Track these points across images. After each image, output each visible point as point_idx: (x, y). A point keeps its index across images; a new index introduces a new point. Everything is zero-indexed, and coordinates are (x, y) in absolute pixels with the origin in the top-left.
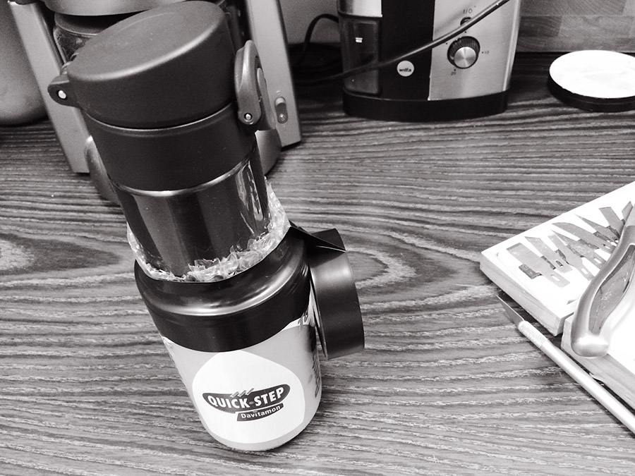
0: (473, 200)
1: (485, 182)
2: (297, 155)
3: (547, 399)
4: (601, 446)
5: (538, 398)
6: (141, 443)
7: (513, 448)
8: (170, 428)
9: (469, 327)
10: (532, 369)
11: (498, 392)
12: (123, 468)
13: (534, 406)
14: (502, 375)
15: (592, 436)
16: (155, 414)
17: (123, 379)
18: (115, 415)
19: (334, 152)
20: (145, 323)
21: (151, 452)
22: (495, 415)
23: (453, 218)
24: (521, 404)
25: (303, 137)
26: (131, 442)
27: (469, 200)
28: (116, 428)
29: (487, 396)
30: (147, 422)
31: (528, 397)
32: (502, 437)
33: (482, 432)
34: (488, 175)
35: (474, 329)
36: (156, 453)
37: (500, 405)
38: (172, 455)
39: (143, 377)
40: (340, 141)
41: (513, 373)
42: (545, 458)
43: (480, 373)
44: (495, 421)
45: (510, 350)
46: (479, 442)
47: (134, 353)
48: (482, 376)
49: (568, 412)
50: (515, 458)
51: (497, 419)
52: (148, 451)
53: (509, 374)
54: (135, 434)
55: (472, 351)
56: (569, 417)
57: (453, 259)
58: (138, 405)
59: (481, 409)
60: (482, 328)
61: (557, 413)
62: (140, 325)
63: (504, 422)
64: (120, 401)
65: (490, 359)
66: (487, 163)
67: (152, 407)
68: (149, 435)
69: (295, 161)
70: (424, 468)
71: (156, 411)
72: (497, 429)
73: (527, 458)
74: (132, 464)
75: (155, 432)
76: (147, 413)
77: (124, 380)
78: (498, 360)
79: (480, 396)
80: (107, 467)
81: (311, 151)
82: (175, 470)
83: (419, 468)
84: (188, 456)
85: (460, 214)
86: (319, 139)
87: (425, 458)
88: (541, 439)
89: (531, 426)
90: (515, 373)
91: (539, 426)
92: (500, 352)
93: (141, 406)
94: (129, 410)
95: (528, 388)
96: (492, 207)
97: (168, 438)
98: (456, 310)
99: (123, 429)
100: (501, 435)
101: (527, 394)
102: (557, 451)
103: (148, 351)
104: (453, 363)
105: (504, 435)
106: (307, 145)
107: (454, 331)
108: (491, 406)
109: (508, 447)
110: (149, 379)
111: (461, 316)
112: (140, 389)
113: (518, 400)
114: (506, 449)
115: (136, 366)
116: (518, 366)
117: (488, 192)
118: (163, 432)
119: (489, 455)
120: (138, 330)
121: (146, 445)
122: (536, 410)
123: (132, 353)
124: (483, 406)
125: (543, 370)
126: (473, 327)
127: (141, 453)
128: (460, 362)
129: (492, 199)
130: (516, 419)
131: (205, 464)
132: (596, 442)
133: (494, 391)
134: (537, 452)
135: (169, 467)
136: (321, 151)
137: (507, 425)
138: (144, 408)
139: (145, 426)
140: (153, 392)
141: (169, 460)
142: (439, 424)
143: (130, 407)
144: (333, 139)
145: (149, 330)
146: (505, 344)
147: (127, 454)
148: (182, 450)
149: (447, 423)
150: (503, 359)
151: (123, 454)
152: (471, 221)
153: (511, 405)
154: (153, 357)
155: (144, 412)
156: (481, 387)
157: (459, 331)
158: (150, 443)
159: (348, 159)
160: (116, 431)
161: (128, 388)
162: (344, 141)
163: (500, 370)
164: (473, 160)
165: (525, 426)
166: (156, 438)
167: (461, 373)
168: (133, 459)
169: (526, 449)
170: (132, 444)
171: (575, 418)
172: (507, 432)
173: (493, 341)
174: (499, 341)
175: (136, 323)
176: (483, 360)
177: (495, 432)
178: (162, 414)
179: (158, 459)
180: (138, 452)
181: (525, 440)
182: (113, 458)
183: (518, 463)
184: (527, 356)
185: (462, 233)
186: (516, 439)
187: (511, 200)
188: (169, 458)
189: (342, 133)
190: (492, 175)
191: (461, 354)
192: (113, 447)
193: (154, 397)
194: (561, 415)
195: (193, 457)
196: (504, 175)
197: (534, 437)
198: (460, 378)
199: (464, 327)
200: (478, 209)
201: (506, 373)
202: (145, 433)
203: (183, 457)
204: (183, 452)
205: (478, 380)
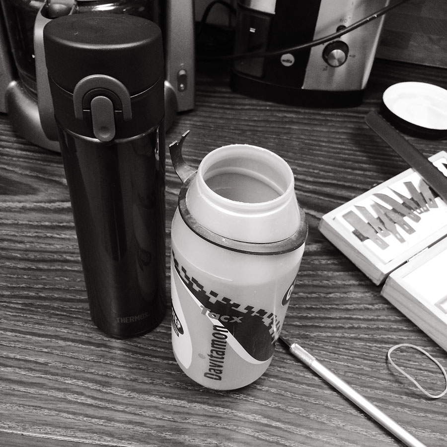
0: (331, 174)
1: (341, 162)
2: (190, 120)
3: (375, 326)
4: (410, 361)
5: (368, 325)
6: (63, 337)
7: (349, 358)
8: (87, 327)
9: (322, 270)
10: (366, 304)
11: (341, 318)
12: (50, 354)
13: (366, 330)
14: (344, 307)
15: (405, 354)
16: (74, 316)
17: (46, 287)
18: (40, 314)
19: (221, 122)
20: (62, 245)
21: (73, 344)
22: (337, 335)
23: (314, 187)
24: (357, 328)
25: (195, 105)
26: (56, 336)
27: (328, 174)
28: (43, 324)
29: (332, 321)
30: (68, 321)
31: (362, 324)
32: (341, 349)
33: (327, 346)
34: (344, 156)
35: (326, 272)
36: (77, 345)
37: (341, 328)
38: (89, 347)
39: (63, 287)
40: (226, 113)
41: (352, 306)
42: (371, 366)
43: (328, 305)
44: (337, 339)
45: (351, 290)
46: (324, 352)
47: (54, 268)
48: (330, 306)
49: (390, 336)
50: (349, 365)
51: (338, 337)
52: (70, 343)
53: (349, 307)
54: (58, 329)
55: (324, 289)
56: (389, 340)
57: (313, 219)
58: (60, 308)
59: (328, 330)
60: (332, 272)
61: (382, 336)
62: (58, 246)
63: (343, 339)
64: (45, 304)
65: (336, 295)
66: (343, 147)
67: (71, 311)
68: (70, 331)
69: (188, 126)
70: (284, 367)
71: (75, 314)
72: (338, 344)
73: (358, 365)
74: (57, 352)
75: (76, 329)
76: (68, 315)
77: (47, 289)
78: (342, 296)
79: (328, 321)
80: (36, 353)
81: (202, 119)
82: (93, 358)
83: (280, 367)
84: (103, 349)
85: (319, 185)
86: (209, 109)
87: (285, 361)
88: (368, 353)
89: (362, 344)
90: (354, 306)
91: (368, 344)
92: (344, 290)
93: (62, 309)
94: (52, 312)
95: (362, 317)
96: (345, 182)
97: (86, 335)
98: (314, 257)
99: (48, 325)
100: (340, 348)
101: (361, 322)
102: (379, 362)
103: (66, 267)
104: (309, 296)
105: (343, 348)
106: (199, 113)
107: (311, 273)
108: (335, 328)
109: (345, 357)
110: (68, 290)
111: (316, 262)
112: (60, 296)
113: (354, 325)
114: (343, 358)
115: (56, 278)
116: (356, 301)
117: (343, 170)
118: (82, 330)
119: (331, 361)
120: (55, 250)
121: (68, 338)
122: (367, 333)
123: (52, 268)
124: (329, 327)
125: (374, 306)
126: (325, 271)
127: (64, 344)
128: (314, 295)
129: (345, 176)
130: (351, 338)
131: (116, 355)
132: (408, 358)
133: (338, 317)
134: (365, 362)
135: (88, 356)
136: (210, 120)
137: (345, 342)
138: (65, 311)
139: (66, 324)
140: (72, 299)
141: (87, 350)
142: (297, 338)
143: (53, 310)
144: (221, 111)
145: (66, 250)
146: (348, 285)
147: (52, 344)
148: (98, 344)
149: (302, 338)
150: (345, 295)
151: (49, 344)
152: (328, 191)
153: (349, 328)
154: (70, 272)
155: (65, 314)
156: (328, 315)
157: (315, 273)
158: (71, 337)
159: (232, 129)
160: (43, 326)
161: (51, 295)
162: (229, 114)
163: (343, 303)
164: (333, 143)
165: (358, 344)
166: (76, 334)
167: (314, 303)
168: (58, 348)
169: (358, 359)
170: (57, 337)
171: (394, 340)
172: (346, 347)
173: (339, 282)
174: (344, 282)
175: (54, 244)
176: (331, 295)
177: (336, 346)
178: (80, 316)
179: (78, 349)
180: (61, 343)
181: (357, 353)
182: (41, 346)
183: (352, 369)
184: (363, 295)
185: (321, 199)
186: (351, 352)
187: (360, 178)
188: (87, 349)
189: (228, 106)
190: (347, 156)
191: (315, 290)
192: (40, 339)
193: (73, 303)
194: (384, 338)
195: (107, 349)
196: (356, 157)
197: (364, 351)
198: (313, 307)
199: (319, 270)
200: (335, 182)
201: (347, 306)
202: (67, 330)
203: (99, 349)
204: (98, 345)
205: (326, 309)
